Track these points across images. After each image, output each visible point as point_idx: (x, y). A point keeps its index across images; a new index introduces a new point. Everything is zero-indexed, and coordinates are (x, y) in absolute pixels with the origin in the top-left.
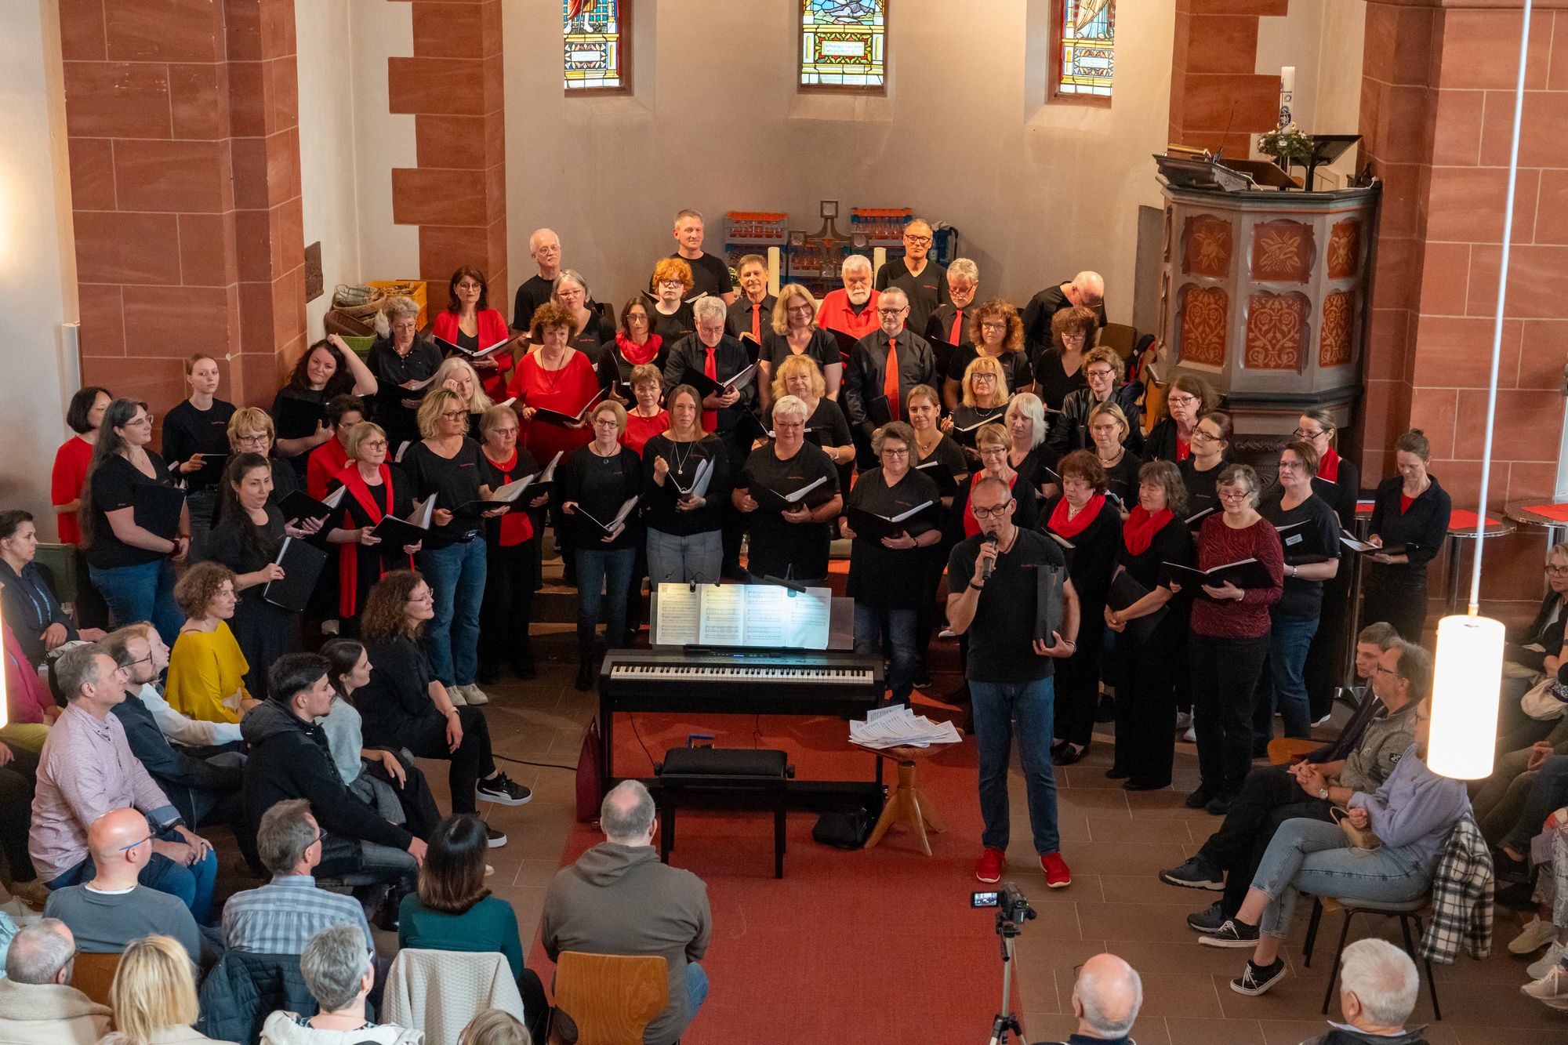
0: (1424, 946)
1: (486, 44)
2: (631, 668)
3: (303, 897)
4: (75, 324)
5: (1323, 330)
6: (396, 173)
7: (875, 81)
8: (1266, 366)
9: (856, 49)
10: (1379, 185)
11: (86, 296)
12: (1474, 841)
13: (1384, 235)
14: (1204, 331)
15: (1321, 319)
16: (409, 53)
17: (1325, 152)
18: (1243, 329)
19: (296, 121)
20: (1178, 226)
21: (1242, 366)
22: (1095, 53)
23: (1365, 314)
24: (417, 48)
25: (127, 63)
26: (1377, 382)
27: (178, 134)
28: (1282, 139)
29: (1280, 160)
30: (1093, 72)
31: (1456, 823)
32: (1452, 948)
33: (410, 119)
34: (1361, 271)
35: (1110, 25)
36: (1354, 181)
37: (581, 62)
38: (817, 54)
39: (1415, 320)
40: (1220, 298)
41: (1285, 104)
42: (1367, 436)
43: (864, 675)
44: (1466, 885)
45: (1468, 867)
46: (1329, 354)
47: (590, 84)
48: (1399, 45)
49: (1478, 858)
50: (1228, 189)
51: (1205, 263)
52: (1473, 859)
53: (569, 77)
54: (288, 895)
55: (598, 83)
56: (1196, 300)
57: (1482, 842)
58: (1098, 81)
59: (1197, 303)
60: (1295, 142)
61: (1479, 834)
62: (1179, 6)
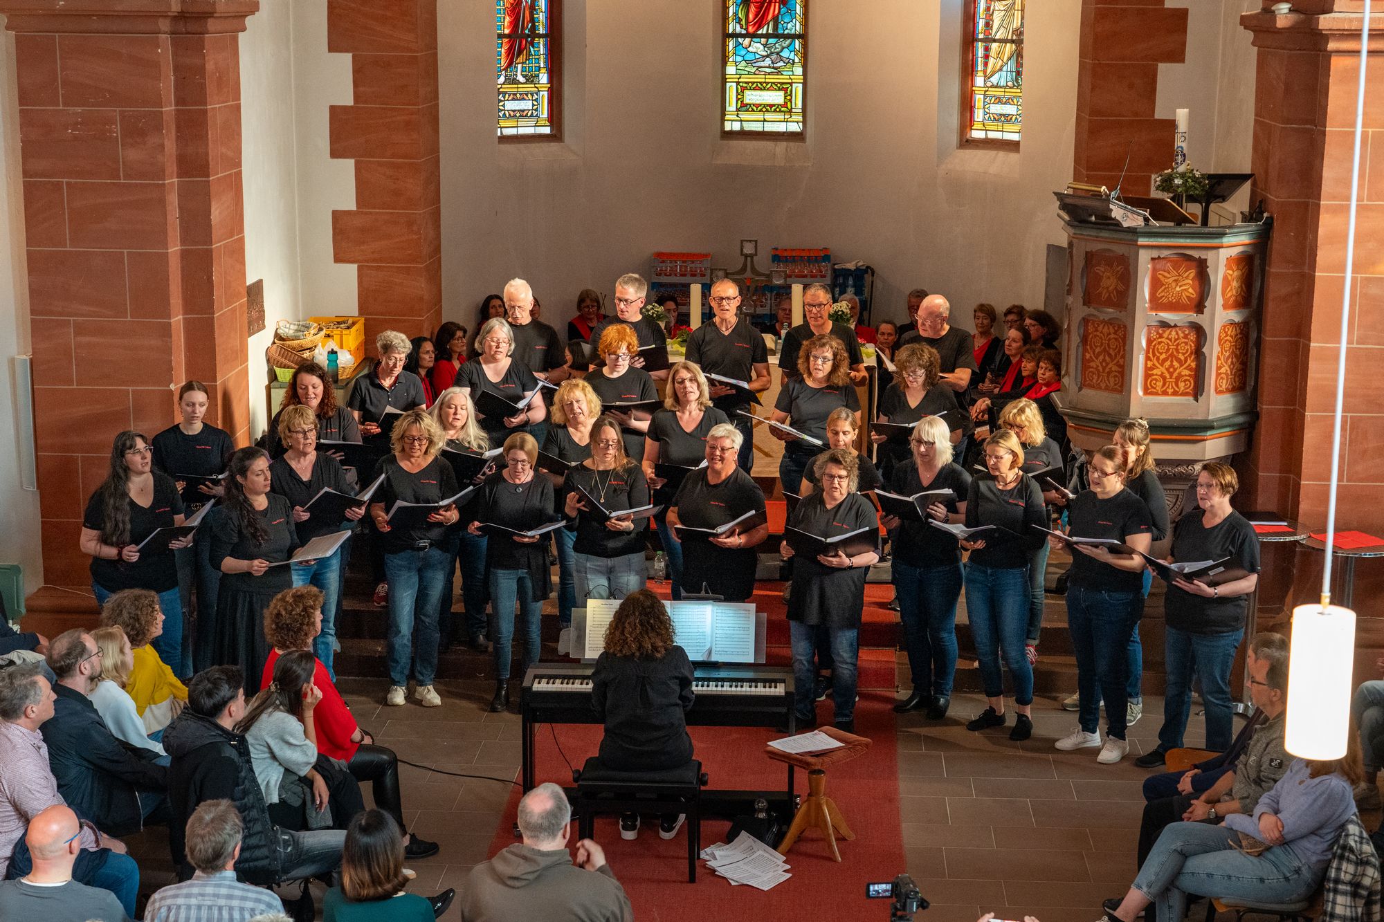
1: (422, 92)
2: (552, 681)
3: (224, 891)
4: (27, 356)
5: (1219, 358)
6: (336, 214)
7: (795, 127)
8: (1165, 393)
9: (777, 97)
10: (1270, 219)
11: (38, 329)
12: (1361, 843)
13: (1275, 268)
14: (1104, 360)
15: (1216, 349)
16: (349, 101)
17: (1219, 190)
18: (1142, 358)
19: (239, 164)
20: (1079, 262)
21: (1141, 393)
22: (1004, 100)
23: (1258, 343)
24: (357, 97)
25: (79, 110)
26: (1269, 408)
27: (127, 176)
28: (1177, 178)
29: (1176, 198)
30: (1003, 119)
31: (1342, 827)
33: (350, 164)
34: (1254, 302)
35: (1019, 73)
36: (1247, 218)
37: (514, 111)
38: (739, 102)
39: (1306, 349)
40: (1119, 327)
41: (1180, 144)
42: (1261, 461)
43: (776, 687)
44: (1356, 885)
45: (1357, 869)
46: (1224, 381)
47: (522, 131)
48: (1287, 87)
49: (1365, 859)
50: (1125, 225)
51: (1105, 295)
52: (1361, 860)
53: (502, 124)
54: (209, 890)
55: (530, 131)
56: (1097, 331)
57: (1368, 843)
58: (1007, 127)
59: (1098, 333)
60: (1190, 180)
61: (1365, 835)
62: (1082, 54)
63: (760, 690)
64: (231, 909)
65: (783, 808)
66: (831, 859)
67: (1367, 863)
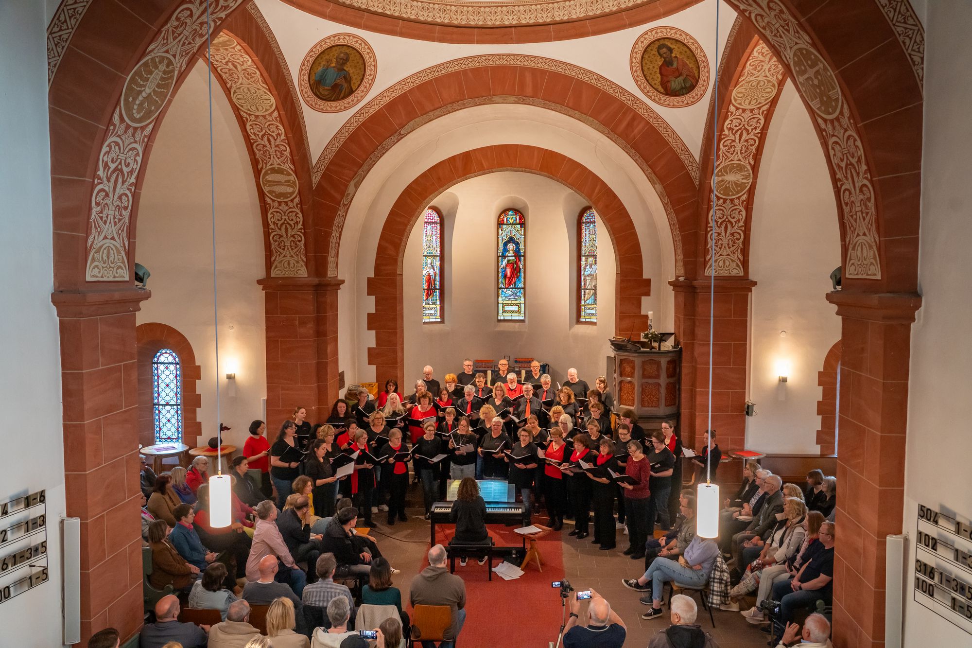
0: (709, 602)
1: (398, 308)
2: (441, 508)
3: (329, 586)
4: (266, 398)
5: (666, 395)
6: (369, 349)
7: (522, 318)
8: (648, 407)
9: (516, 308)
11: (269, 389)
12: (722, 564)
13: (684, 364)
14: (628, 395)
15: (664, 391)
16: (374, 312)
17: (664, 338)
20: (618, 362)
21: (640, 406)
23: (680, 389)
24: (376, 310)
25: (285, 316)
26: (685, 412)
27: (300, 338)
28: (650, 334)
29: (650, 341)
30: (591, 314)
31: (715, 558)
32: (718, 602)
33: (373, 332)
34: (677, 376)
36: (674, 347)
37: (428, 314)
38: (503, 310)
39: (695, 391)
40: (632, 384)
41: (650, 323)
42: (682, 430)
44: (721, 579)
45: (721, 573)
46: (667, 402)
47: (431, 320)
48: (685, 305)
50: (633, 350)
51: (626, 373)
52: (722, 570)
55: (434, 320)
57: (725, 564)
58: (592, 317)
59: (625, 386)
60: (654, 335)
61: (723, 561)
62: (616, 294)
63: (513, 511)
64: (331, 592)
65: (522, 553)
66: (539, 571)
67: (725, 571)
